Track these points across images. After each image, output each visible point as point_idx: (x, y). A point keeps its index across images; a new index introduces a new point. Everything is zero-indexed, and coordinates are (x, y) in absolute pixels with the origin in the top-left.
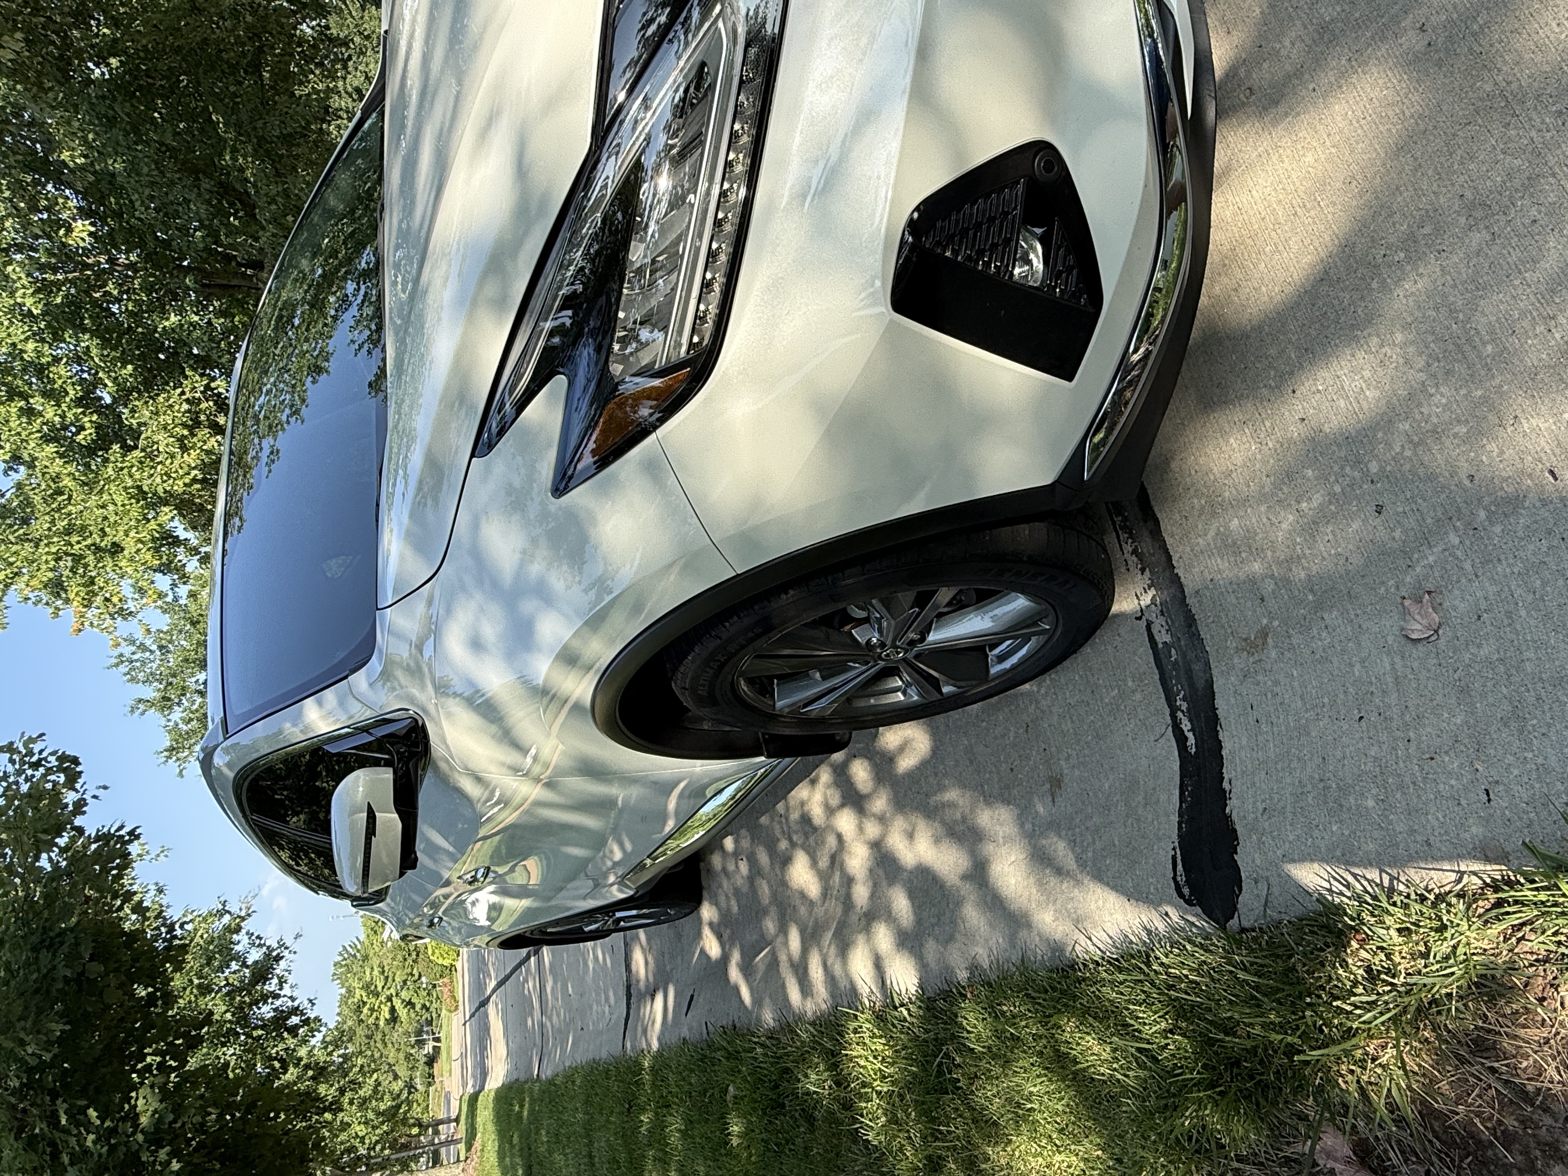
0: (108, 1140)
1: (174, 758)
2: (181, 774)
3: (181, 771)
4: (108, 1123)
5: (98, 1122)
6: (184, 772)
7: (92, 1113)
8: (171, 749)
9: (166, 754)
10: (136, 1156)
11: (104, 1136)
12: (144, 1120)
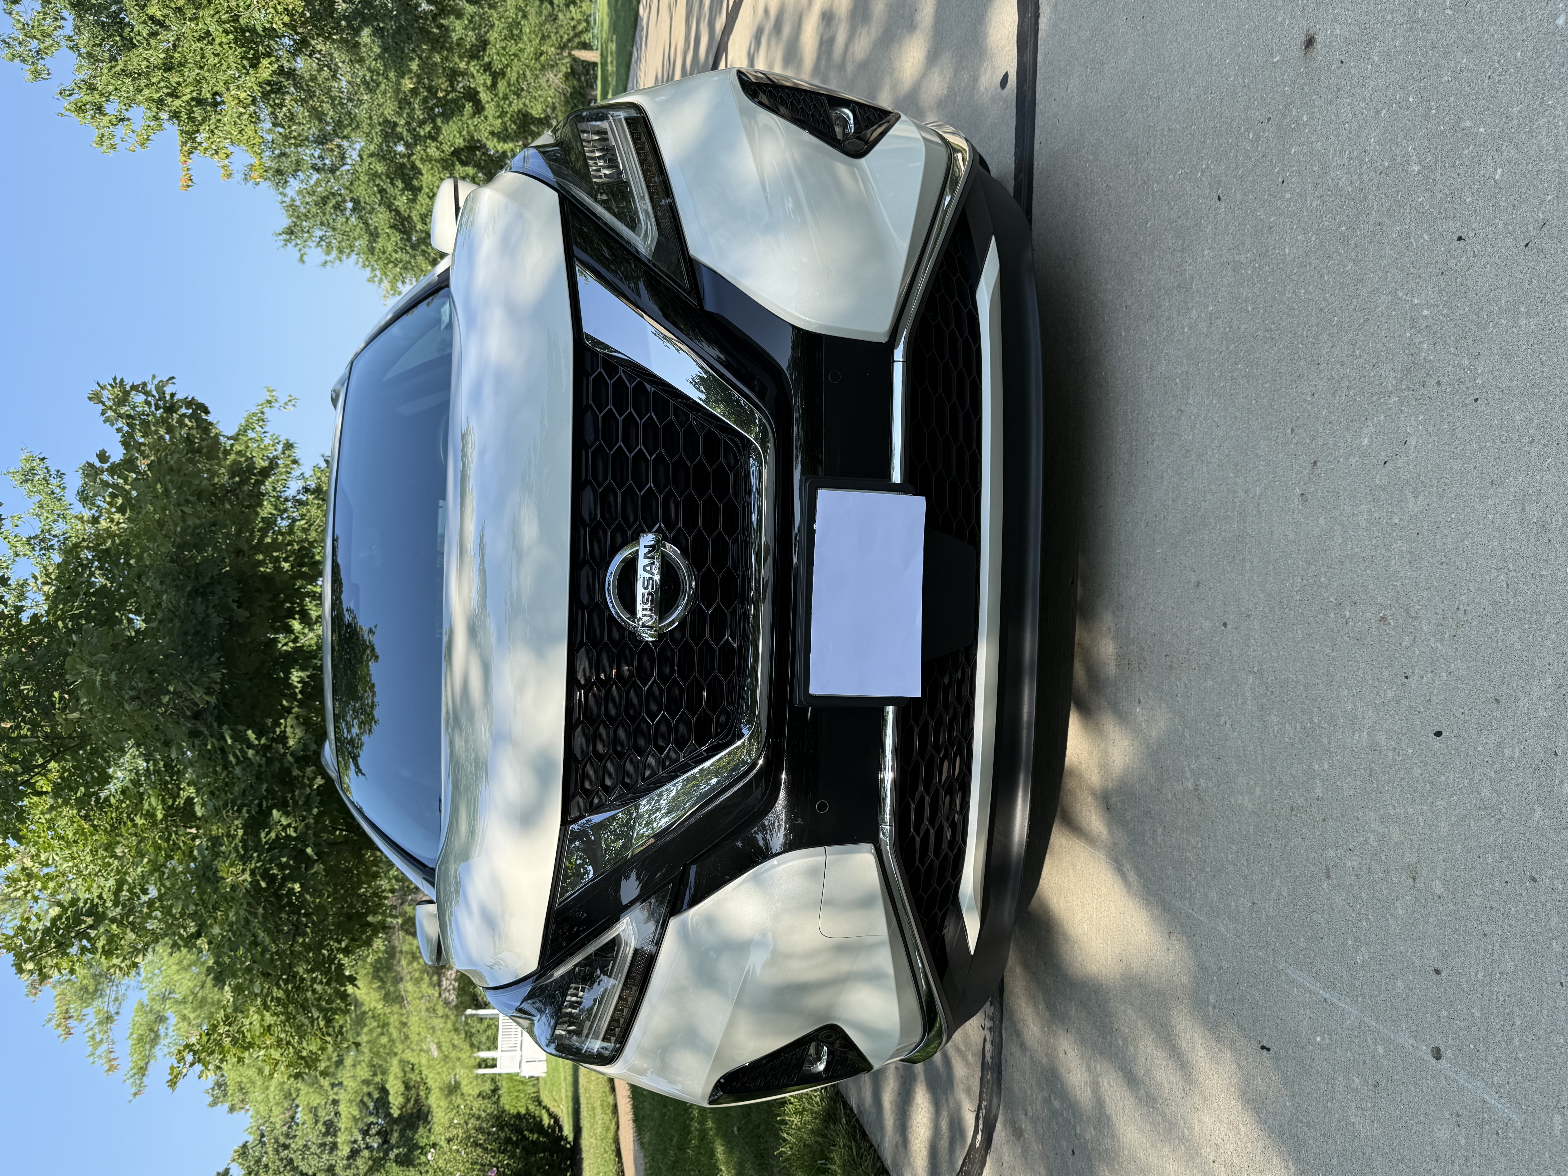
0: (264, 755)
1: (293, 243)
2: (301, 260)
3: (302, 256)
4: (263, 741)
5: (256, 742)
6: (305, 258)
7: (250, 734)
8: (290, 232)
9: (285, 236)
10: (289, 771)
11: (263, 750)
12: (291, 742)
